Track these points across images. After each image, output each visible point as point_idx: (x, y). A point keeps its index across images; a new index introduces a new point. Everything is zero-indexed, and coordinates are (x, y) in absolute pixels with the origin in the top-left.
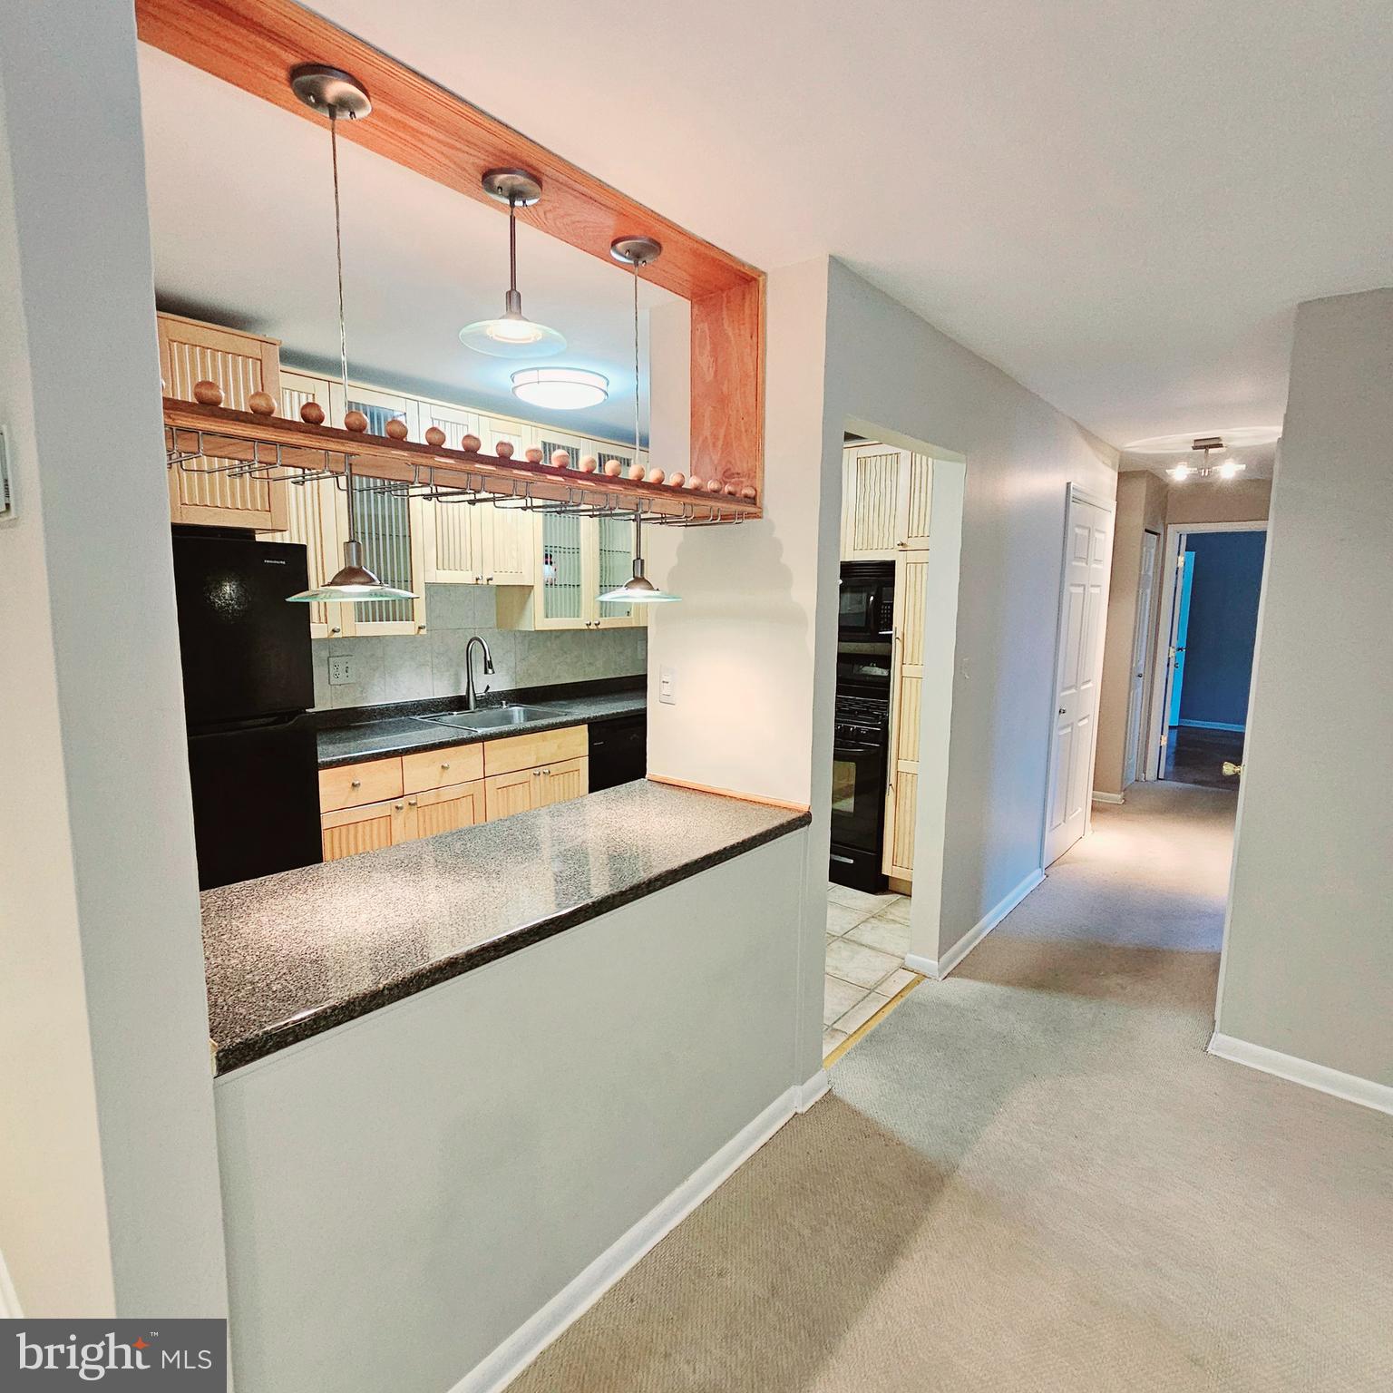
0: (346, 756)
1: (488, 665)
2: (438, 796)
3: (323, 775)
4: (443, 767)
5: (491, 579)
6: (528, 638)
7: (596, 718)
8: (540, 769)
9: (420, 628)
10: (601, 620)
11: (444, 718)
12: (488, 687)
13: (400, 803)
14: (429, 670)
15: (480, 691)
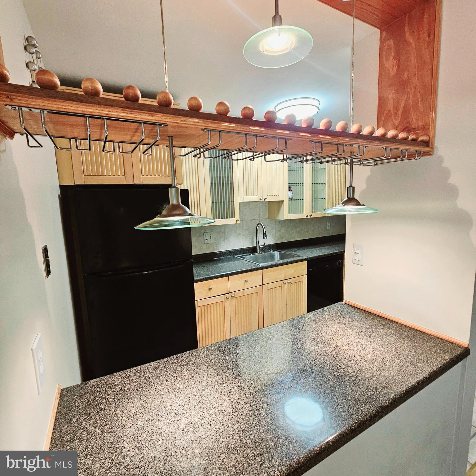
0: (207, 277)
1: (265, 235)
2: (243, 293)
3: (196, 285)
4: (245, 281)
5: (266, 199)
7: (310, 258)
8: (287, 280)
9: (237, 221)
10: (312, 214)
12: (265, 243)
13: (228, 296)
14: (242, 237)
15: (261, 245)
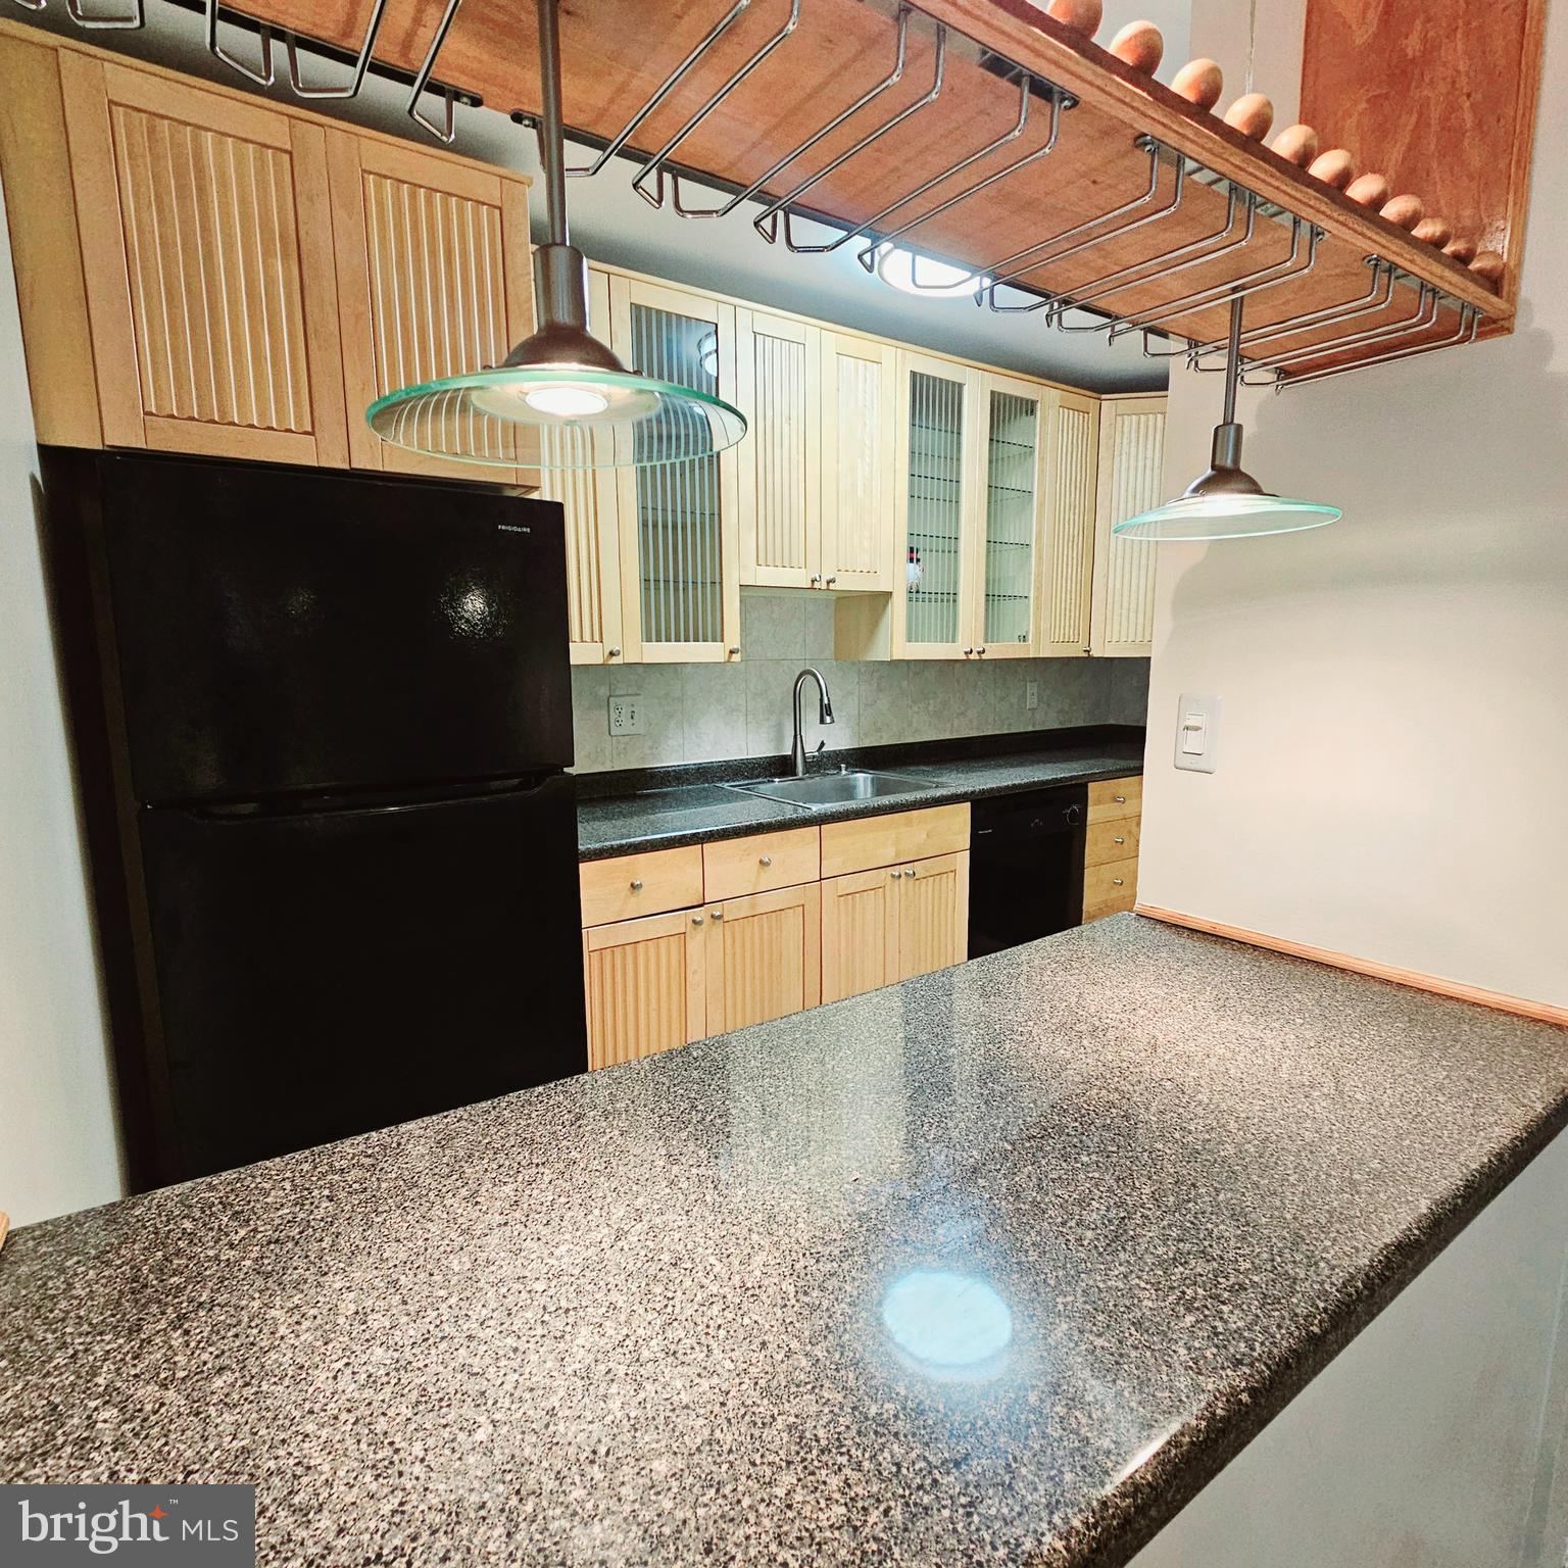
0: (624, 842)
1: (826, 711)
2: (753, 906)
3: (585, 869)
4: (761, 862)
5: (833, 581)
6: (876, 675)
7: (983, 792)
8: (903, 867)
9: (731, 652)
10: (987, 646)
11: (761, 786)
12: (822, 744)
13: (698, 914)
14: (742, 718)
15: (811, 748)
